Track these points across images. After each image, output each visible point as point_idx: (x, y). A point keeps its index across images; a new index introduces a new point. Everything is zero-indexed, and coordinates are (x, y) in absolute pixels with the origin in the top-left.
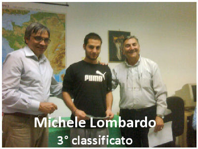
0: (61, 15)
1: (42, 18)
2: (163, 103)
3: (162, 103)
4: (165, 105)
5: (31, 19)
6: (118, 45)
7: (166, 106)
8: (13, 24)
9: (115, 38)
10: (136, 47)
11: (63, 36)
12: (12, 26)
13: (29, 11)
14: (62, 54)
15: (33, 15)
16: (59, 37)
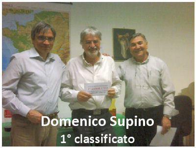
0: (65, 13)
2: (171, 103)
3: (169, 103)
4: (173, 105)
6: (123, 43)
7: (174, 107)
8: (17, 23)
9: (120, 36)
10: (142, 45)
11: (67, 35)
12: (16, 26)
13: (33, 11)
14: (67, 53)
15: (37, 14)
16: (63, 36)
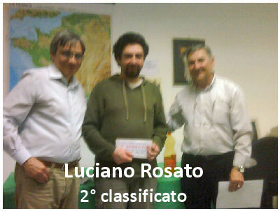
1: (79, 22)
3: (243, 149)
5: (63, 22)
